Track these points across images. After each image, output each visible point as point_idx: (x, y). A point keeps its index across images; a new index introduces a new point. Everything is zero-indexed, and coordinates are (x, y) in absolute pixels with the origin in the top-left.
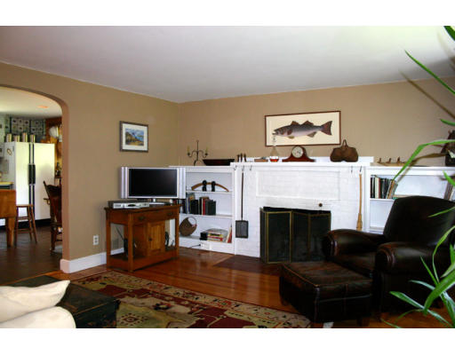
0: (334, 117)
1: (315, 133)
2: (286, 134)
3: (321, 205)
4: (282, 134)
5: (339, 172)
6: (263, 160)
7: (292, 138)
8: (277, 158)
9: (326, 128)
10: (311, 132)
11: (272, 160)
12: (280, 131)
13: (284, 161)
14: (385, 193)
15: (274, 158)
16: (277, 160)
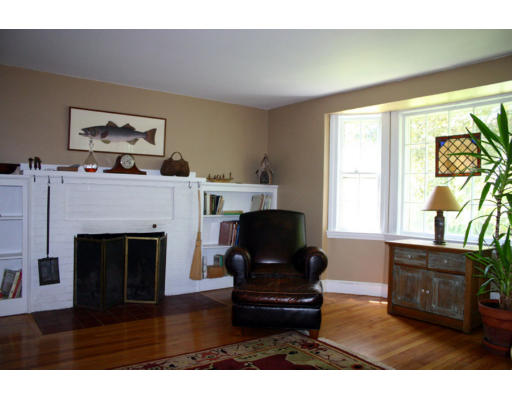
0: (159, 125)
1: (136, 140)
2: (99, 136)
3: (155, 226)
4: (94, 135)
5: (173, 188)
6: (74, 168)
7: (107, 142)
8: (94, 167)
9: (150, 136)
10: (132, 138)
11: (87, 170)
12: (91, 131)
13: (106, 171)
14: (216, 209)
15: (89, 167)
16: (94, 170)
